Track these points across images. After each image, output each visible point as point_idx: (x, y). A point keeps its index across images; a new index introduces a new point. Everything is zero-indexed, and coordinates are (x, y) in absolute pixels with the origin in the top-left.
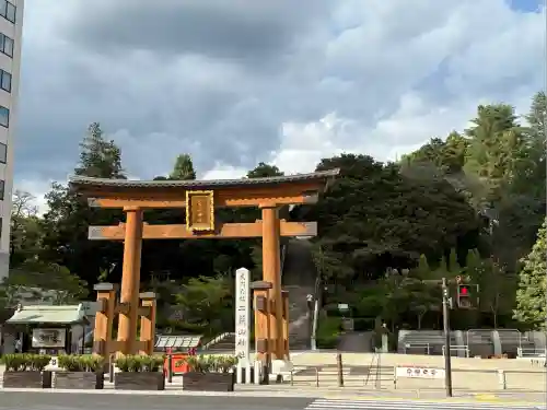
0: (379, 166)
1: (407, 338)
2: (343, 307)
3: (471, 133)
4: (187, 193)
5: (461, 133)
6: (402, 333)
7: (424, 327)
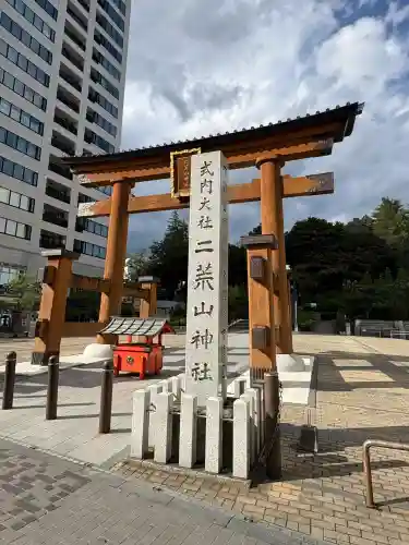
0: (330, 224)
1: (361, 325)
2: (314, 305)
3: (375, 215)
4: (172, 154)
5: (370, 215)
6: (358, 322)
7: (371, 318)
